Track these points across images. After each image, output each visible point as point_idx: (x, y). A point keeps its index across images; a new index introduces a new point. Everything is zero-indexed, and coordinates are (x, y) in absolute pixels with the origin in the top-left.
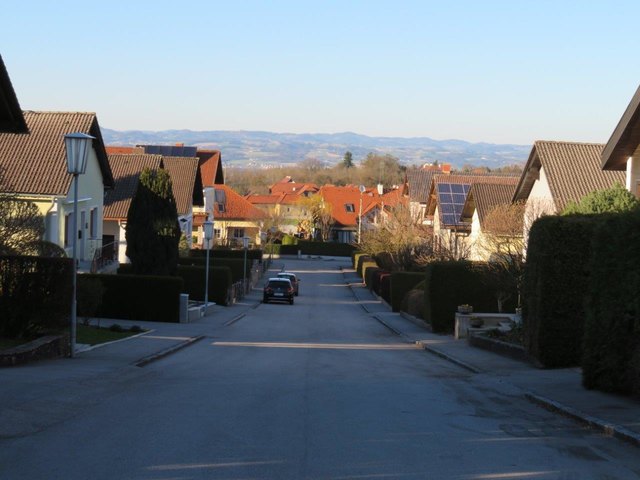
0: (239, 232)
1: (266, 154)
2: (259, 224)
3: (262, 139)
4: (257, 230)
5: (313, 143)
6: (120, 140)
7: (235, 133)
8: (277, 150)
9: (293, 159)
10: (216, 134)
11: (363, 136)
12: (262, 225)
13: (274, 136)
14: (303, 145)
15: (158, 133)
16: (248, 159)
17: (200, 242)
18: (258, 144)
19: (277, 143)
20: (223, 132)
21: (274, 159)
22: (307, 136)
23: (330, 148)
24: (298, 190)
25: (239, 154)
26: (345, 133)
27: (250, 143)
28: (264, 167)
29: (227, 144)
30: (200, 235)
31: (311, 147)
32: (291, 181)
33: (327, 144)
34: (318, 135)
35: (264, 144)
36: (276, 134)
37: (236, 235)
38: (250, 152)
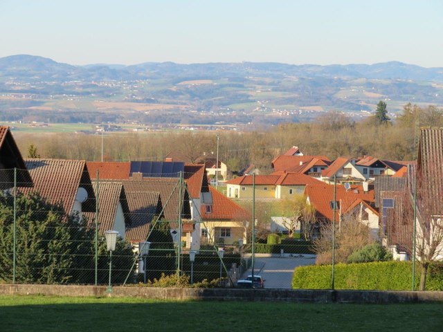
0: (226, 232)
1: (279, 95)
2: (245, 225)
3: (273, 73)
4: (242, 230)
5: (344, 78)
6: (79, 78)
7: (237, 65)
8: (295, 89)
9: (316, 100)
10: (210, 67)
11: (414, 67)
12: (247, 226)
13: (291, 68)
14: (331, 81)
15: (130, 67)
16: (254, 101)
17: (188, 246)
18: (268, 80)
19: (295, 79)
20: (219, 64)
21: (290, 101)
22: (336, 69)
23: (369, 85)
24: (306, 163)
25: (243, 95)
26: (390, 63)
27: (256, 79)
28: (277, 113)
29: (225, 81)
30: (189, 239)
31: (342, 84)
32: (298, 152)
33: (363, 80)
34: (352, 66)
35: (276, 80)
36: (294, 66)
37: (223, 235)
38: (258, 92)
